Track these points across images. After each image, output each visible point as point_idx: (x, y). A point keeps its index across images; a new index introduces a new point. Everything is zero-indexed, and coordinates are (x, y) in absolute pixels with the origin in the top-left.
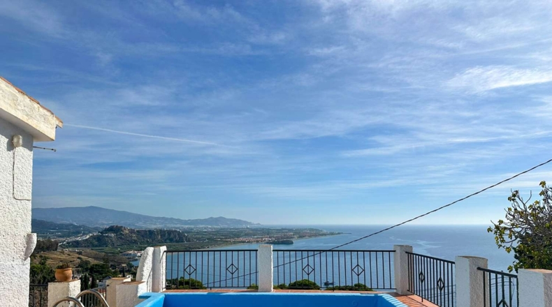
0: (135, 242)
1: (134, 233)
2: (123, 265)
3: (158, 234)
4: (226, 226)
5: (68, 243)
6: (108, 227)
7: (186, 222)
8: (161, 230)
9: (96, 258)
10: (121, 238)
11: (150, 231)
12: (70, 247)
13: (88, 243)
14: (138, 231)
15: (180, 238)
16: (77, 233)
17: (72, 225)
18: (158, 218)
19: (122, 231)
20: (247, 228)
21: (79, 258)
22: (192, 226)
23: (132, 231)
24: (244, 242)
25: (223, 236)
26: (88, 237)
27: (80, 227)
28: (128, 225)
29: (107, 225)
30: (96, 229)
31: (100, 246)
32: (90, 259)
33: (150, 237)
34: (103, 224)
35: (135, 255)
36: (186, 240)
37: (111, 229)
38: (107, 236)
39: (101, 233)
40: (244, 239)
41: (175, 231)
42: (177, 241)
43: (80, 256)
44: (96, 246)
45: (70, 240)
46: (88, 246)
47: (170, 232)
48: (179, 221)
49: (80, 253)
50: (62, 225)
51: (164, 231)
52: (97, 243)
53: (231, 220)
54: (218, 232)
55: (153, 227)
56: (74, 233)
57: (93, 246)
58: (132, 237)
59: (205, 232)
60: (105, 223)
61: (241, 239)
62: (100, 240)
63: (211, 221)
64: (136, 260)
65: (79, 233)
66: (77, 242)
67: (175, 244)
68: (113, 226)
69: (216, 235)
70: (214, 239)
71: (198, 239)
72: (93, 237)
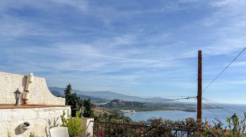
0: (124, 106)
2: (121, 116)
5: (99, 105)
6: (113, 100)
7: (144, 99)
8: (134, 102)
9: (109, 112)
10: (118, 104)
11: (129, 102)
12: (100, 107)
13: (106, 106)
14: (125, 102)
15: (142, 106)
16: (102, 102)
17: (100, 98)
18: (132, 97)
19: (119, 101)
20: (172, 103)
21: (103, 112)
22: (146, 101)
23: (122, 102)
24: (171, 109)
25: (160, 106)
26: (106, 103)
27: (103, 99)
28: (121, 99)
29: (113, 99)
30: (109, 100)
32: (107, 112)
33: (129, 105)
34: (111, 98)
35: (124, 112)
36: (144, 107)
37: (115, 101)
38: (113, 103)
39: (111, 102)
40: (171, 108)
41: (140, 103)
42: (140, 107)
43: (104, 111)
45: (101, 104)
47: (137, 103)
48: (141, 98)
49: (103, 110)
50: (97, 98)
52: (109, 106)
55: (130, 100)
56: (100, 102)
58: (122, 104)
59: (152, 104)
60: (112, 99)
61: (169, 108)
62: (110, 105)
63: (155, 98)
64: (124, 114)
65: (103, 101)
66: (102, 105)
67: (139, 108)
68: (115, 99)
69: (157, 105)
70: (156, 107)
71: (149, 107)
72: (108, 103)
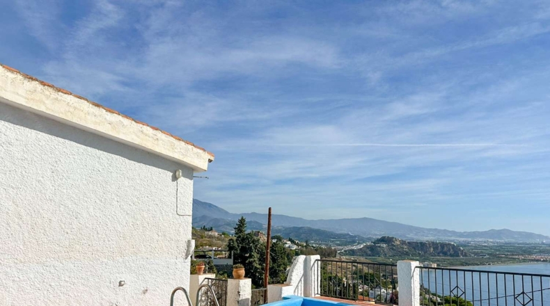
1: (406, 245)
3: (430, 247)
4: (513, 241)
5: (345, 251)
6: (380, 237)
7: (461, 235)
8: (433, 243)
10: (393, 249)
11: (421, 243)
12: (347, 255)
13: (362, 252)
14: (409, 243)
15: (455, 252)
16: (353, 242)
17: (348, 234)
18: (430, 230)
19: (393, 241)
20: (543, 244)
22: (470, 240)
23: (403, 243)
24: (538, 261)
25: (508, 251)
26: (362, 246)
27: (355, 236)
28: (399, 236)
29: (379, 235)
30: (369, 239)
31: (374, 256)
33: (422, 250)
34: (376, 235)
36: (462, 254)
37: (383, 240)
38: (379, 247)
39: (374, 243)
40: (538, 257)
41: (449, 244)
42: (451, 255)
44: (370, 255)
45: (350, 247)
46: (363, 255)
47: (443, 245)
48: (454, 233)
50: (341, 234)
51: (437, 244)
52: (369, 252)
53: (520, 233)
54: (500, 247)
55: (424, 239)
56: (350, 242)
57: (367, 255)
58: (403, 248)
59: (485, 246)
61: (534, 257)
62: (373, 250)
63: (492, 233)
65: (354, 242)
66: (353, 251)
67: (449, 258)
68: (385, 237)
69: (499, 250)
70: (496, 255)
71: (476, 254)
72: (367, 247)
